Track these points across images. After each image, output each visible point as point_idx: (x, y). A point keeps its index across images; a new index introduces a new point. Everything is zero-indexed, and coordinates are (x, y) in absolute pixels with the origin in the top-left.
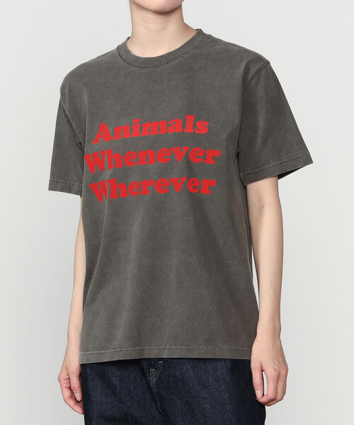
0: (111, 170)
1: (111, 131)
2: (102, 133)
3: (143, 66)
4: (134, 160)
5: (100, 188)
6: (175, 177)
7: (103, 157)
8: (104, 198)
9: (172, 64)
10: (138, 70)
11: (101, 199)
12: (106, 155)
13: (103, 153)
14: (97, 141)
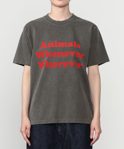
0: (47, 58)
1: (46, 44)
2: (43, 45)
3: (57, 23)
4: (56, 55)
5: (42, 64)
6: (71, 62)
7: (44, 53)
8: (43, 67)
9: (67, 24)
10: (55, 25)
11: (41, 68)
12: (45, 53)
13: (44, 52)
14: (42, 48)
